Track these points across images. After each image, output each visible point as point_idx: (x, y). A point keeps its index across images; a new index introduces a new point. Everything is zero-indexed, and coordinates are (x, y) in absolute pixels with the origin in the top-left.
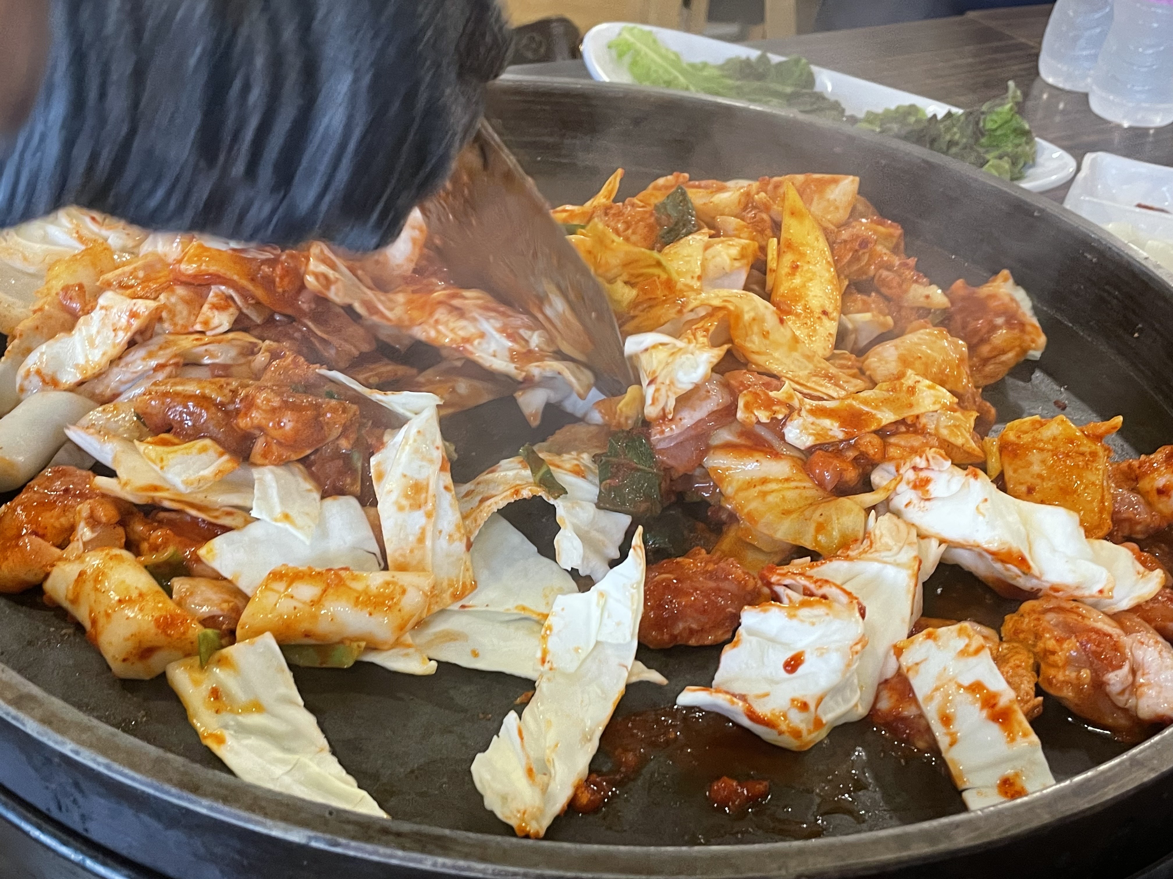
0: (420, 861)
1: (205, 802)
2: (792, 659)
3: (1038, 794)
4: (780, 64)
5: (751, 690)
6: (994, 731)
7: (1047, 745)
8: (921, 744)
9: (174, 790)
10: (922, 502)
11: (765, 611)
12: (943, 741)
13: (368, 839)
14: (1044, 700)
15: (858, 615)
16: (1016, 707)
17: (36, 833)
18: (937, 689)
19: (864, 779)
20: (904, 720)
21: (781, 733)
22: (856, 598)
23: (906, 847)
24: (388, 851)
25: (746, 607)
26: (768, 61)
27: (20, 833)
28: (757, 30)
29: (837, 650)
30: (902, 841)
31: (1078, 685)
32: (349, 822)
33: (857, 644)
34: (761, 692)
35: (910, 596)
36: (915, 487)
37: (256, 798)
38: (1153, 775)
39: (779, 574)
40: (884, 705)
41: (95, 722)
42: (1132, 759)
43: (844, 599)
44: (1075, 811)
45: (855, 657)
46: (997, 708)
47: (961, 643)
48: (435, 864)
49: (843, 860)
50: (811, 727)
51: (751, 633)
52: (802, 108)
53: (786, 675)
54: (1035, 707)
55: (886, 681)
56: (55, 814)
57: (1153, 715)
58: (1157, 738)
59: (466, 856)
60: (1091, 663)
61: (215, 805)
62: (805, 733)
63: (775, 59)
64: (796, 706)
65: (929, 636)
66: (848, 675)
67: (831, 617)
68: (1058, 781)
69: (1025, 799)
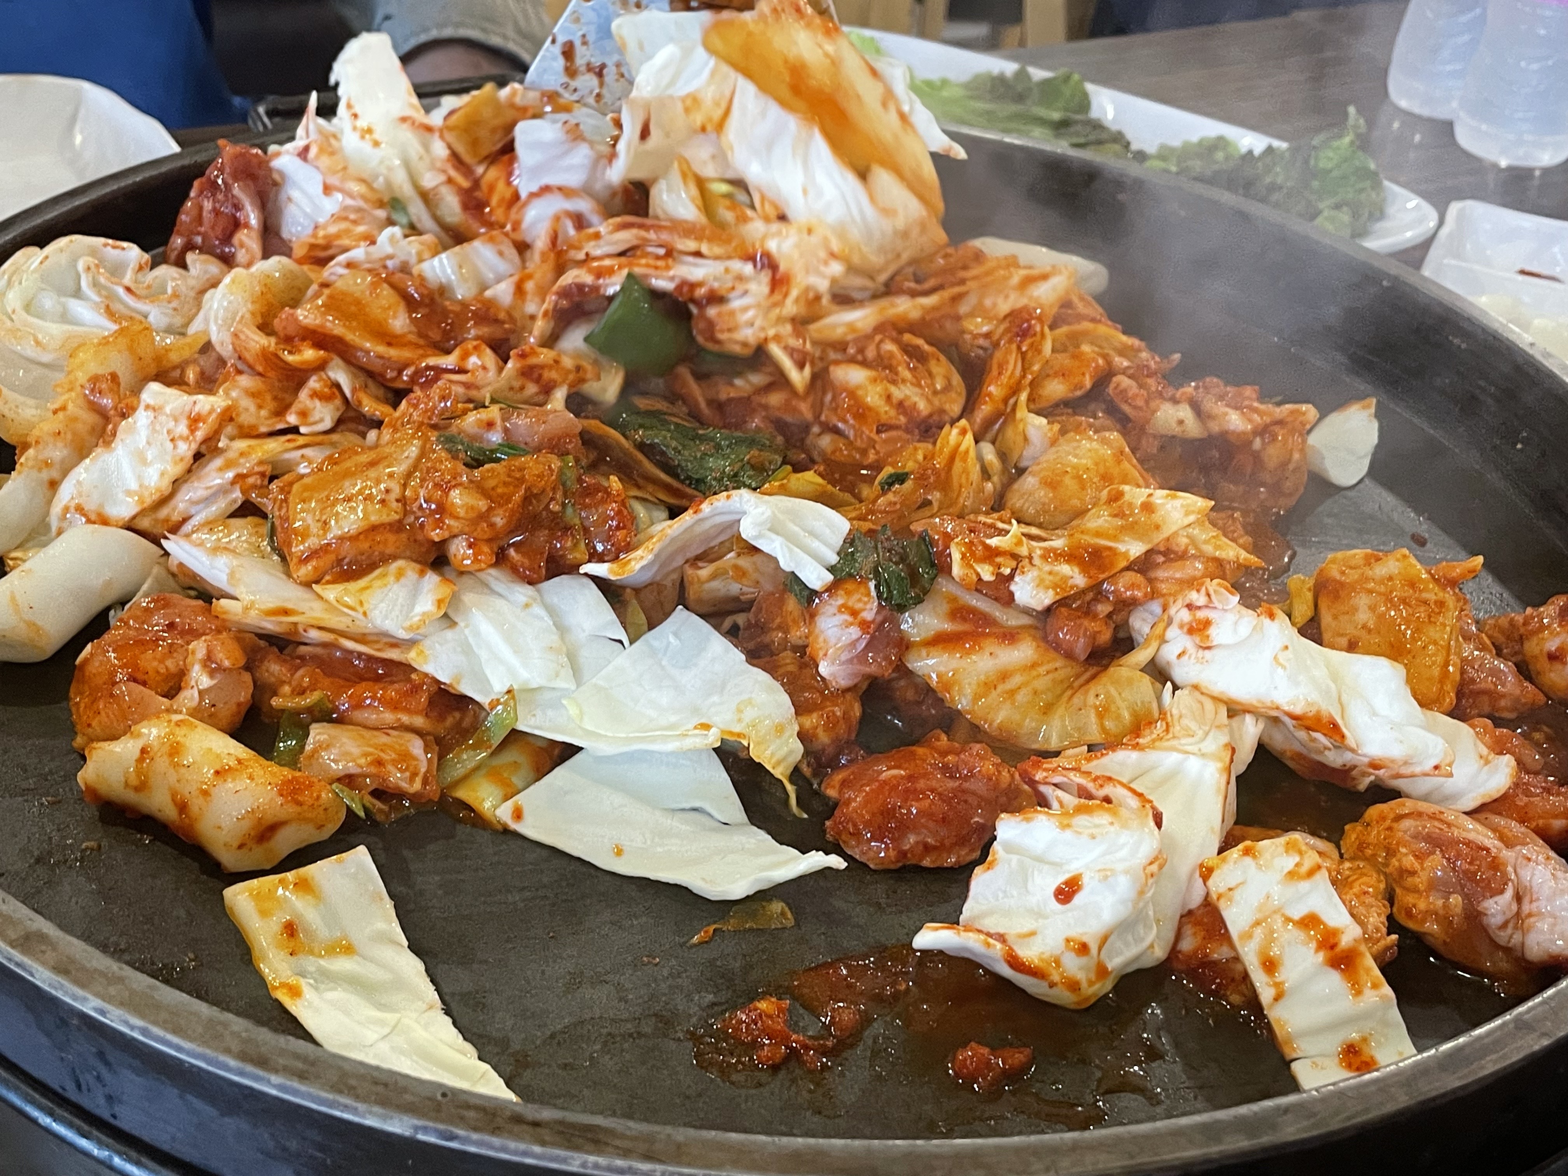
0: (564, 1161)
1: (275, 1079)
2: (1066, 883)
3: (1393, 1067)
4: (1046, 82)
5: (1012, 927)
6: (1334, 979)
7: (1404, 1000)
8: (1236, 998)
9: (232, 1063)
10: (1201, 652)
11: (1028, 820)
12: (1266, 995)
13: (496, 1131)
14: (1399, 940)
15: (1152, 824)
16: (1363, 948)
17: (46, 1120)
18: (1257, 923)
19: (1159, 1046)
20: (1213, 965)
21: (1052, 985)
22: (1150, 802)
23: (1218, 1140)
24: (522, 1146)
25: (1002, 815)
26: (1028, 77)
27: (24, 1120)
28: (1012, 33)
29: (1126, 872)
30: (1211, 1132)
31: (1446, 918)
32: (468, 1106)
33: (1151, 863)
34: (1025, 930)
35: (1221, 799)
36: (1191, 631)
37: (344, 1075)
38: (1546, 1042)
39: (1046, 770)
40: (1187, 945)
41: (128, 971)
42: (1517, 1020)
43: (1133, 802)
44: (1442, 1091)
45: (1151, 881)
46: (1338, 950)
47: (1289, 862)
48: (584, 1165)
49: (1132, 1157)
50: (1093, 976)
51: (1010, 849)
52: (1076, 140)
53: (1058, 906)
54: (1388, 948)
55: (1190, 913)
56: (72, 1094)
57: (1546, 957)
58: (1550, 992)
59: (626, 1153)
60: (1463, 887)
61: (289, 1083)
62: (1084, 984)
63: (1038, 74)
64: (1074, 949)
65: (1247, 852)
66: (1141, 904)
67: (1116, 826)
68: (1420, 1051)
69: (1375, 1074)
